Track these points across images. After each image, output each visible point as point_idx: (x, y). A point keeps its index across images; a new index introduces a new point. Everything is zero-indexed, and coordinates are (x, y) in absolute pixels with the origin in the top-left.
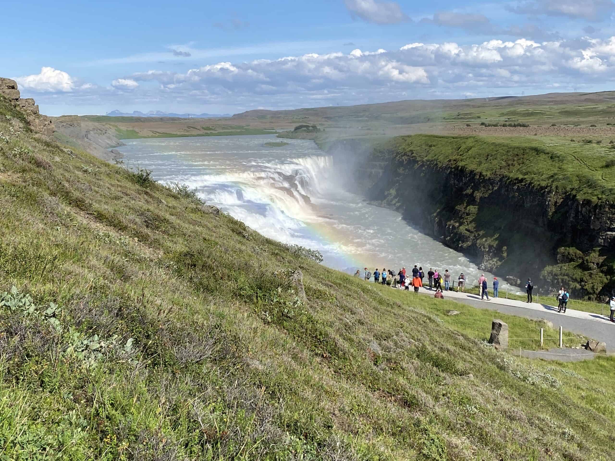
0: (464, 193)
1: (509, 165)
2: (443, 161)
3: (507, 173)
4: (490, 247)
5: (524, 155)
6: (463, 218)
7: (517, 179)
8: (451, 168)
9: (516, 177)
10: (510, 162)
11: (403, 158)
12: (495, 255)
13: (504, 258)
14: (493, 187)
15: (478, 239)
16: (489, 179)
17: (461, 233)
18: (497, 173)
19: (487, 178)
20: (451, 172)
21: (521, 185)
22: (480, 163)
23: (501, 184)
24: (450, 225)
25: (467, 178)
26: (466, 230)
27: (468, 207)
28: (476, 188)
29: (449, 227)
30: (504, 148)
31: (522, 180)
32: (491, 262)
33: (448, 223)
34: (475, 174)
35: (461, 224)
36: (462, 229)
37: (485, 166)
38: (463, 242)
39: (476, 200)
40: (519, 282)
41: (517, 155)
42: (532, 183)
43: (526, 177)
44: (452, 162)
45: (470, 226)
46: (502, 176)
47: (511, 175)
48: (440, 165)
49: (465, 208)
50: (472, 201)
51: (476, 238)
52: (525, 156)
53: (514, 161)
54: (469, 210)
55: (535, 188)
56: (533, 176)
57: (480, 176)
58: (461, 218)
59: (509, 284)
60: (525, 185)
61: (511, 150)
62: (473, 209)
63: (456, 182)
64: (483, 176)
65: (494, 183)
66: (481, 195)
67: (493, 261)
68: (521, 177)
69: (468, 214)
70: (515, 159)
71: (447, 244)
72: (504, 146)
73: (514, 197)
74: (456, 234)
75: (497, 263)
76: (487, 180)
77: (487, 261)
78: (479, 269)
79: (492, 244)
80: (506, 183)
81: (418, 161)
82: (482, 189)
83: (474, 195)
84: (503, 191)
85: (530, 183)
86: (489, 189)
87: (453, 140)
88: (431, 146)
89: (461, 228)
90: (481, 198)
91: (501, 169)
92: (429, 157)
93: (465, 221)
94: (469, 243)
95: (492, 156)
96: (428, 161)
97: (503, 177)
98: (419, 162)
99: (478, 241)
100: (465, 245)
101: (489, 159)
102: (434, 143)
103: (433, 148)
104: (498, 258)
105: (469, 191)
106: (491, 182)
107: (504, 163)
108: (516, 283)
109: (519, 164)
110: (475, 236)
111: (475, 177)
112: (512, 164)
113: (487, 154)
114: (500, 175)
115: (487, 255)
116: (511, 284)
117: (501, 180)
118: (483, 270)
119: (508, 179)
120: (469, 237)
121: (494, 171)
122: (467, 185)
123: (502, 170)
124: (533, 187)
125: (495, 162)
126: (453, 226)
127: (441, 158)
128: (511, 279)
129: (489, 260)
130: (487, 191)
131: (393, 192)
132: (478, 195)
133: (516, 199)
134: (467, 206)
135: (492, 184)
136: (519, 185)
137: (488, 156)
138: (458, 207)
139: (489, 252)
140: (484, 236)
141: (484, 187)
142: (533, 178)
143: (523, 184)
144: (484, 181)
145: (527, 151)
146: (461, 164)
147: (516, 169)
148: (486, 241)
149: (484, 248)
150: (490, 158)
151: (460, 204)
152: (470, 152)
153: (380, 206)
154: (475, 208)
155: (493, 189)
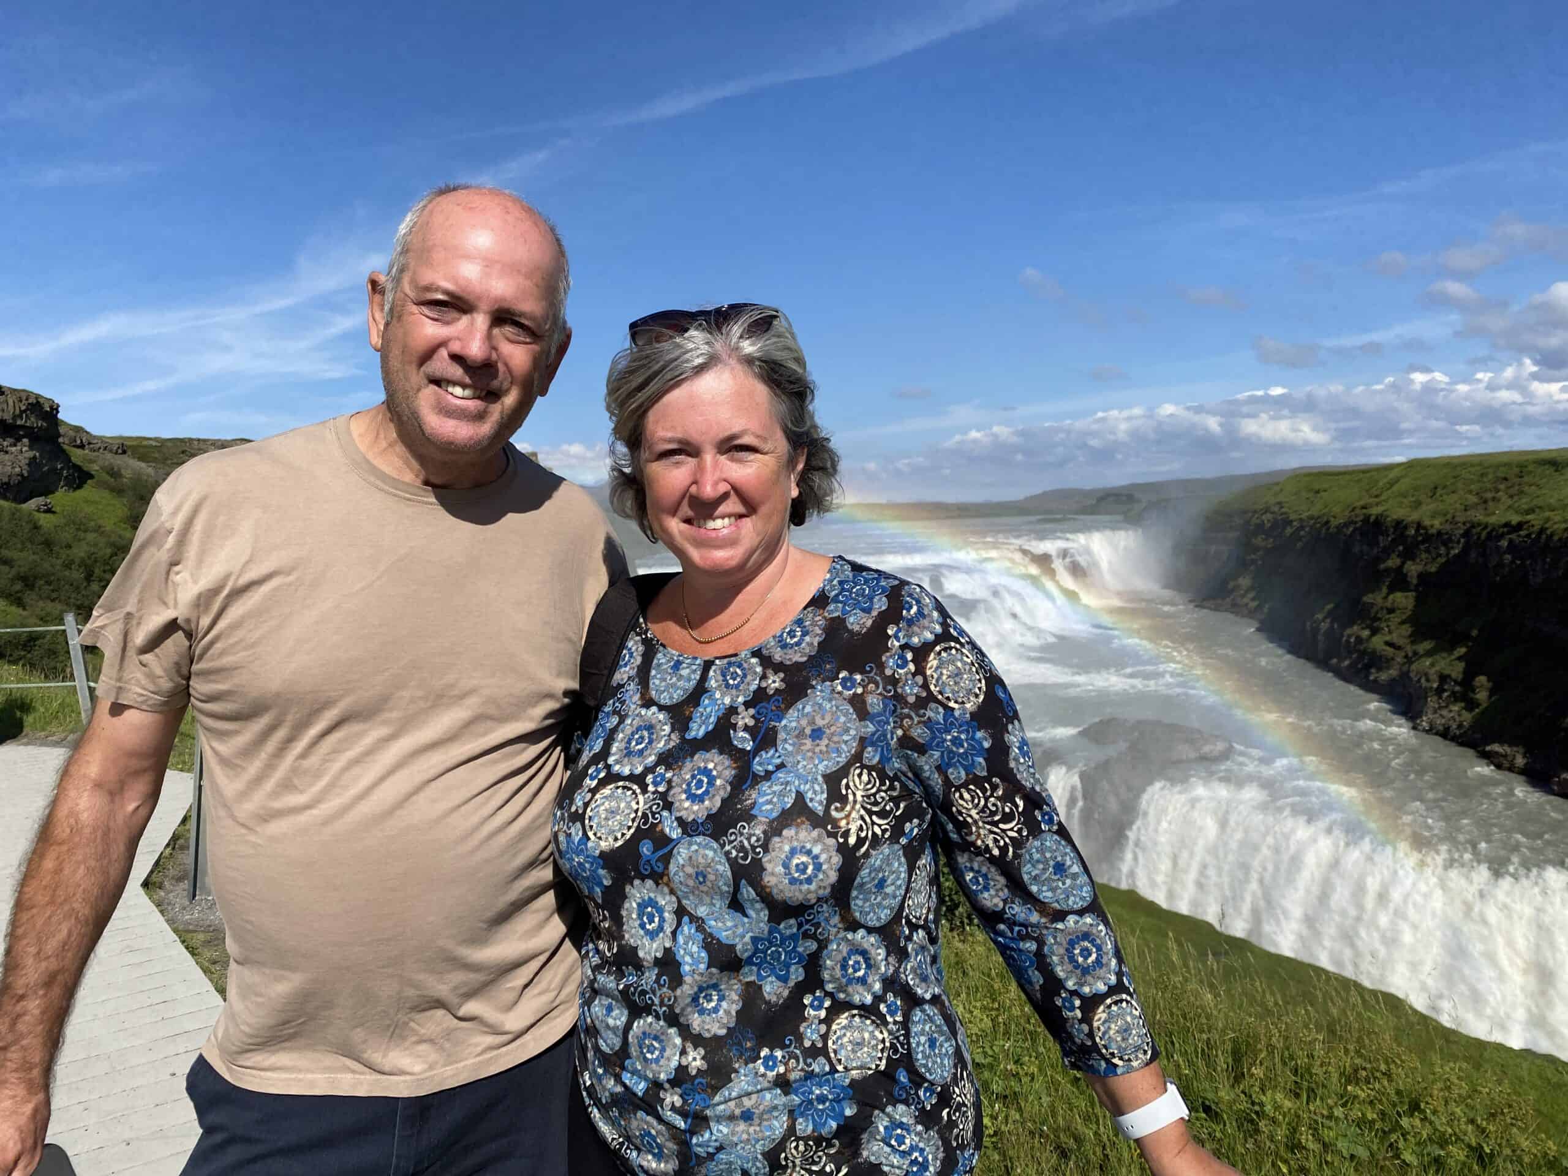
0: (1382, 566)
1: (1485, 502)
2: (1339, 516)
3: (1481, 518)
4: (1443, 678)
5: (1521, 477)
6: (1380, 619)
7: (1507, 525)
8: (1356, 523)
9: (1503, 521)
10: (1489, 495)
11: (1264, 517)
12: (1455, 698)
13: (1478, 705)
14: (1448, 549)
15: (1412, 663)
16: (1439, 533)
17: (1374, 652)
18: (1457, 519)
19: (1433, 531)
20: (1355, 529)
21: (1519, 536)
22: (1418, 504)
23: (1467, 543)
24: (1349, 636)
25: (1388, 535)
26: (1388, 644)
27: (1391, 597)
28: (1409, 554)
29: (1348, 641)
30: (1473, 470)
31: (1520, 526)
32: (1444, 712)
33: (1348, 631)
34: (1406, 527)
35: (1375, 631)
36: (1377, 643)
37: (1428, 507)
38: (1380, 669)
39: (1409, 579)
40: (1520, 761)
41: (1506, 479)
42: (1547, 529)
43: (1529, 517)
44: (1358, 511)
45: (1394, 635)
46: (1468, 525)
47: (1492, 520)
48: (1334, 523)
49: (1386, 598)
50: (1399, 582)
51: (1409, 660)
52: (1526, 479)
53: (1497, 491)
54: (1394, 601)
55: (1556, 538)
56: (1547, 514)
57: (1417, 530)
58: (1376, 619)
59: (1492, 767)
60: (1528, 536)
61: (1490, 470)
62: (1404, 600)
63: (1365, 548)
64: (1425, 528)
65: (1450, 540)
66: (1420, 568)
67: (1451, 711)
68: (1515, 519)
69: (1391, 611)
70: (1502, 487)
71: (1345, 676)
72: (1472, 465)
73: (1500, 565)
74: (1363, 653)
75: (1459, 715)
76: (1433, 535)
77: (1435, 712)
78: (1414, 728)
79: (1446, 672)
80: (1479, 538)
81: (1292, 521)
82: (1424, 556)
83: (1405, 571)
84: (1473, 555)
85: (1542, 530)
86: (1440, 555)
87: (1361, 475)
88: (1318, 492)
89: (1375, 639)
90: (1420, 576)
91: (1466, 510)
92: (1315, 511)
93: (1383, 625)
94: (1393, 672)
95: (1445, 487)
96: (1311, 518)
97: (1473, 527)
98: (1295, 523)
99: (1414, 667)
100: (1384, 676)
101: (1438, 494)
102: (1325, 486)
103: (1323, 494)
104: (1463, 704)
105: (1393, 562)
106: (1442, 538)
107: (1473, 499)
108: (1512, 762)
109: (1511, 497)
110: (1406, 657)
111: (1408, 533)
112: (1494, 499)
113: (1432, 486)
114: (1464, 524)
115: (1435, 698)
116: (1499, 767)
117: (1467, 534)
118: (1425, 731)
119: (1484, 529)
120: (1393, 659)
121: (1449, 517)
122: (1387, 552)
123: (1469, 513)
124: (1552, 535)
125: (1451, 499)
126: (1359, 640)
127: (1336, 510)
128: (1497, 753)
129: (1440, 708)
130: (1434, 559)
131: (1245, 582)
132: (1413, 569)
133: (1507, 569)
134: (1388, 594)
135: (1445, 544)
136: (1513, 536)
137: (1436, 488)
138: (1368, 599)
139: (1439, 691)
140: (1429, 653)
141: (1427, 551)
142: (1548, 519)
143: (1522, 533)
144: (1428, 538)
145: (1531, 468)
146: (1375, 511)
147: (1502, 507)
148: (1432, 665)
149: (1428, 680)
150: (1439, 492)
151: (1373, 592)
152: (1395, 488)
153: (1216, 609)
154: (1406, 597)
155: (1448, 554)
